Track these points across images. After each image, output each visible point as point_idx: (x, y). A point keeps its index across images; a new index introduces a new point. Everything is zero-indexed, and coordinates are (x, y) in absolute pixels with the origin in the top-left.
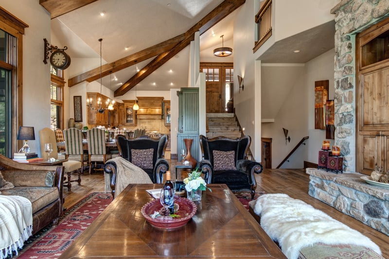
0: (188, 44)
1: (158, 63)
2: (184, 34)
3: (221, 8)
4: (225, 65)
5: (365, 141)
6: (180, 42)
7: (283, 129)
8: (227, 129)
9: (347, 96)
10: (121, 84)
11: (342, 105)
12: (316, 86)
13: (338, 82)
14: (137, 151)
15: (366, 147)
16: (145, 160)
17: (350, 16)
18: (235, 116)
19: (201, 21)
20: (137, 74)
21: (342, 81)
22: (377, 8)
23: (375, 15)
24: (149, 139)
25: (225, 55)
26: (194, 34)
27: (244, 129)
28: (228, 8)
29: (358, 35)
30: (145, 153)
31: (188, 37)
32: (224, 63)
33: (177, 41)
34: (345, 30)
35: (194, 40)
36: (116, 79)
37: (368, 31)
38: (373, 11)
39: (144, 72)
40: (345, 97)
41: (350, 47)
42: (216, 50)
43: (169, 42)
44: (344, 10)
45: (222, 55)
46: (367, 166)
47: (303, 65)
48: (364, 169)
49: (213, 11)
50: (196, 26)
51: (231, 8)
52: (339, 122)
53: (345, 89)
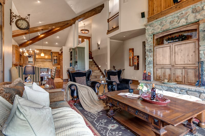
0: (71, 25)
1: (53, 32)
2: (70, 20)
3: (90, 12)
4: (84, 37)
5: (157, 70)
6: (68, 24)
7: (113, 66)
8: (92, 66)
9: (151, 55)
10: (26, 41)
11: (149, 58)
12: (129, 50)
13: (147, 50)
14: (78, 78)
15: (157, 72)
16: (84, 82)
17: (152, 28)
18: (93, 60)
19: (80, 16)
20: (38, 36)
21: (149, 50)
22: (163, 28)
23: (162, 30)
24: (80, 72)
25: (85, 33)
26: (76, 21)
27: (100, 66)
28: (93, 13)
29: (154, 35)
30: (83, 79)
31: (72, 22)
32: (84, 36)
33: (66, 23)
34: (150, 33)
35: (74, 24)
36: (25, 38)
37: (158, 34)
38: (161, 28)
39: (42, 36)
40: (150, 55)
41: (152, 39)
42: (82, 30)
43: (63, 23)
44: (150, 26)
45: (84, 33)
46: (158, 78)
47: (122, 42)
48: (157, 79)
49: (86, 12)
50: (77, 18)
51: (94, 13)
52: (148, 64)
53: (150, 52)
